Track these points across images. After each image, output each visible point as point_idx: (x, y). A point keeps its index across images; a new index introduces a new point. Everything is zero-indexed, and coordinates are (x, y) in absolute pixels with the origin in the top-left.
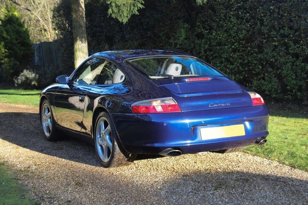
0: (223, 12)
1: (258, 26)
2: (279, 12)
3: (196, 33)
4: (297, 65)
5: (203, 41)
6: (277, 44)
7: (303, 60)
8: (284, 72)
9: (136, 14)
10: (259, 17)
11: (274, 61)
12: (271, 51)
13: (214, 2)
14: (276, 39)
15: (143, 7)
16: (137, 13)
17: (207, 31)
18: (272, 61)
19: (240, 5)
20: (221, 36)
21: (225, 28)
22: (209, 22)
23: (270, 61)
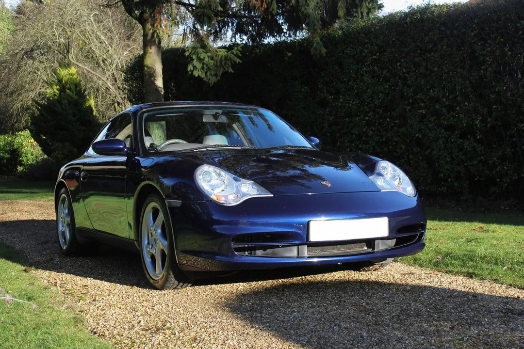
0: (354, 68)
1: (400, 86)
2: (427, 66)
3: (318, 99)
4: (452, 143)
5: (327, 110)
6: (424, 112)
7: (459, 134)
8: (435, 152)
9: (229, 72)
10: (401, 75)
11: (420, 136)
12: (416, 123)
13: (340, 54)
14: (423, 105)
15: (239, 62)
16: (231, 70)
17: (332, 96)
18: (418, 136)
19: (375, 57)
20: (351, 102)
21: (356, 92)
22: (335, 83)
23: (416, 138)
